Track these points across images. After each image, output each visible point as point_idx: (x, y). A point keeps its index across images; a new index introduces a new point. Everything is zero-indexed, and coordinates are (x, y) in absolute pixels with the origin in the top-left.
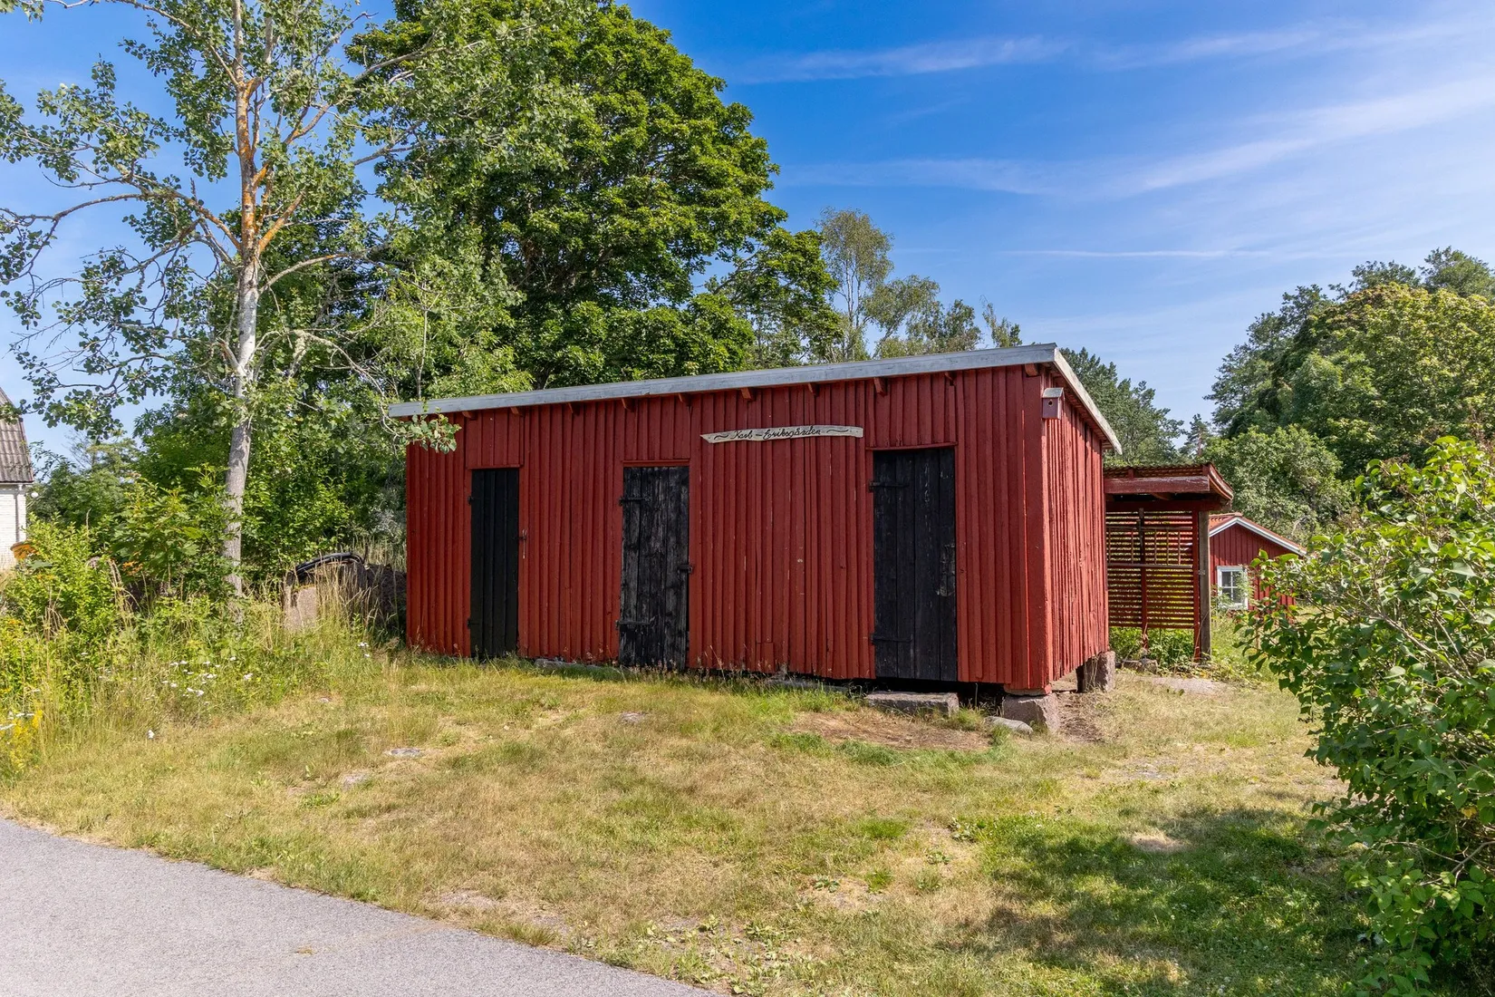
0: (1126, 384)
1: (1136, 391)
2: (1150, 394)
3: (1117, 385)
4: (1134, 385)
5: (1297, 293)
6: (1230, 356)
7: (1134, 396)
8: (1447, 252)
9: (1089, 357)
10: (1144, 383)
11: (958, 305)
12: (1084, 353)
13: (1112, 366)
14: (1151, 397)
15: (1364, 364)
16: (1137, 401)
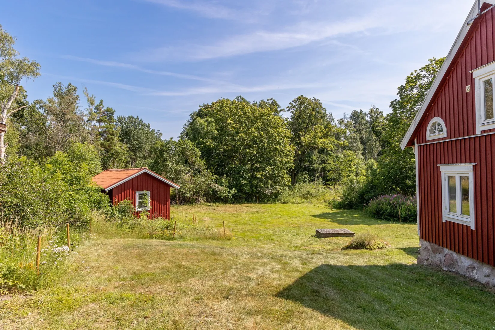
0: (153, 131)
1: (157, 133)
2: (161, 134)
3: (151, 130)
4: (156, 131)
5: (203, 105)
6: (185, 124)
7: (156, 135)
8: (240, 97)
9: (140, 120)
10: (159, 130)
11: (70, 85)
12: (138, 118)
13: (149, 124)
14: (161, 135)
15: (213, 122)
16: (156, 136)
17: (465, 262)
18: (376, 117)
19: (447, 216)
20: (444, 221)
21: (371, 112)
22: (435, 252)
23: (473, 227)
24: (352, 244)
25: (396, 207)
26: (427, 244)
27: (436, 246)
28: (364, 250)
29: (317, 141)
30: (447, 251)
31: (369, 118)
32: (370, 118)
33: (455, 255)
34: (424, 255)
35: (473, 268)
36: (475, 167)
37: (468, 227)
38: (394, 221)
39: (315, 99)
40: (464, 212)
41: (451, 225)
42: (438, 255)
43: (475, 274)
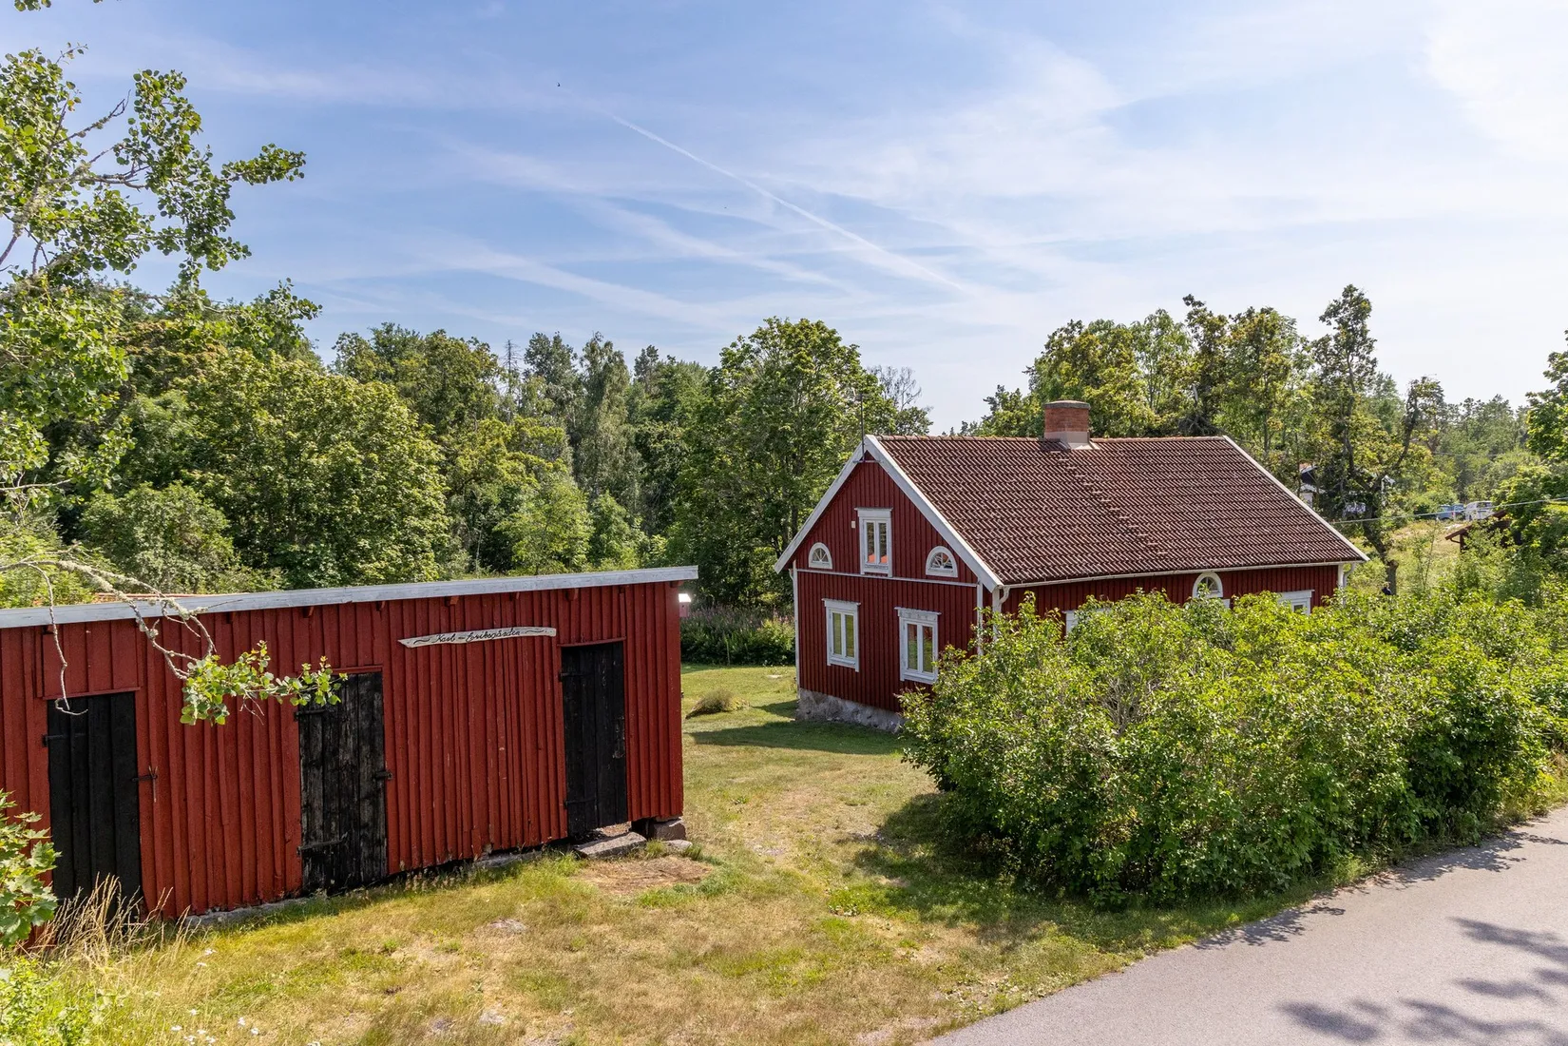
17: (849, 706)
18: (605, 367)
19: (832, 659)
20: (829, 664)
21: (593, 351)
22: (818, 702)
23: (857, 670)
24: (704, 707)
25: (720, 635)
26: (808, 694)
27: (820, 695)
28: (721, 714)
29: (499, 467)
30: (831, 698)
31: (585, 368)
32: (589, 369)
33: (840, 702)
34: (803, 709)
35: (858, 712)
36: (859, 607)
37: (853, 670)
38: (717, 663)
39: (477, 342)
40: (850, 654)
41: (836, 668)
42: (822, 705)
43: (859, 718)
